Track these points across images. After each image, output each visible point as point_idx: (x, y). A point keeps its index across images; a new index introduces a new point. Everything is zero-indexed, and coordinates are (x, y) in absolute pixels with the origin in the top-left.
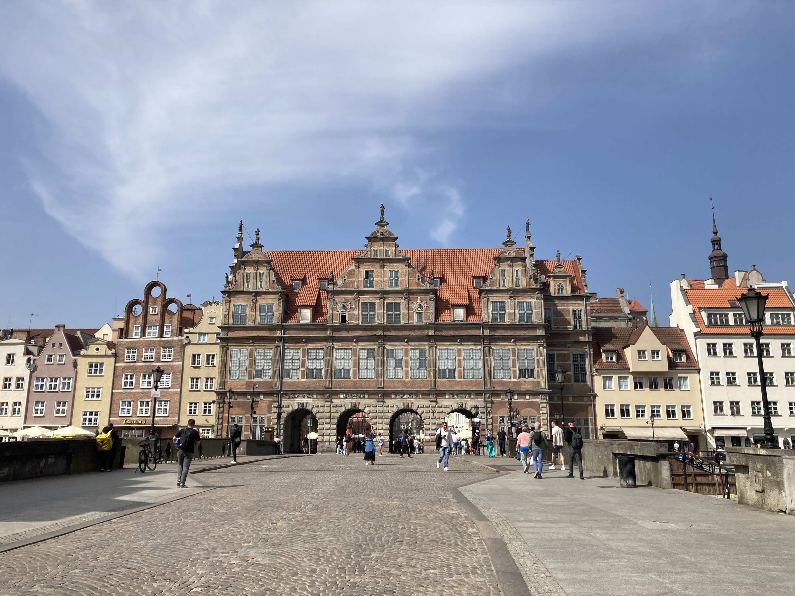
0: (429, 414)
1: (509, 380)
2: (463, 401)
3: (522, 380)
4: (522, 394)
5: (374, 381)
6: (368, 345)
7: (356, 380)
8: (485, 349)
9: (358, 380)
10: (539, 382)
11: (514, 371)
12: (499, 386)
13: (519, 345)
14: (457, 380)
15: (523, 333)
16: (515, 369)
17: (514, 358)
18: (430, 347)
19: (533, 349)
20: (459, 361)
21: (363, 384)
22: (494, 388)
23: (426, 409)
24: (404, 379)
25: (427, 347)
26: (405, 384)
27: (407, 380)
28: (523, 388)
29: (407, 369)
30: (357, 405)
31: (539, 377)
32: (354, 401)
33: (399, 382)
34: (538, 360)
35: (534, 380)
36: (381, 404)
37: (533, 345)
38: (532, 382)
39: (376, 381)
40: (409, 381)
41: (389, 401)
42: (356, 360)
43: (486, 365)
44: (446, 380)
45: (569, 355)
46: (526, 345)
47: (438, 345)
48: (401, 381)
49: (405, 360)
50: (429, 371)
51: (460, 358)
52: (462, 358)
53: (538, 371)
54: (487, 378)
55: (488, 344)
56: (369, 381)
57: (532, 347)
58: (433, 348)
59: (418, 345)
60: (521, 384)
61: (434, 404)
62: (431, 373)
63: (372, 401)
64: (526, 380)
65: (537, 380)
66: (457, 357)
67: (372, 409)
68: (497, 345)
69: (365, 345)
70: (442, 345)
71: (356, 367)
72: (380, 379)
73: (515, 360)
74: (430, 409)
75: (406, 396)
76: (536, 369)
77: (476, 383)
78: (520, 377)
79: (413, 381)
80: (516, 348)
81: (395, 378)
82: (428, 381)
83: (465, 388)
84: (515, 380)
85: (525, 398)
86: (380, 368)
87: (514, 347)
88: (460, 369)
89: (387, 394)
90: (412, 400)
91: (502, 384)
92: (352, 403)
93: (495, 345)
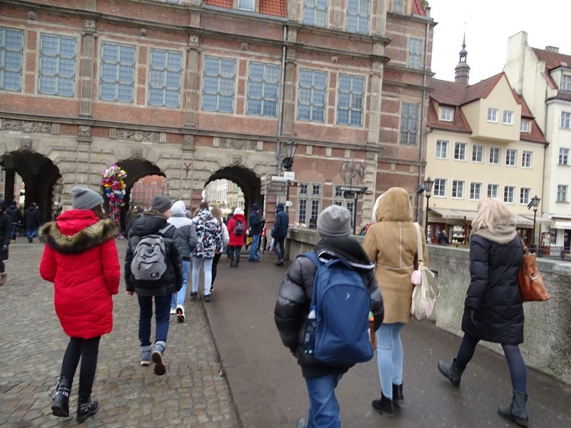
0: (178, 172)
1: (322, 125)
2: (242, 152)
3: (342, 127)
4: (339, 149)
5: (72, 102)
6: (61, 30)
7: (32, 95)
8: (288, 67)
9: (36, 95)
10: (366, 133)
11: (331, 111)
12: (304, 133)
13: (343, 69)
14: (235, 115)
15: (352, 49)
16: (332, 107)
17: (332, 89)
18: (188, 51)
19: (363, 79)
20: (242, 83)
21: (49, 106)
22: (296, 135)
23: (175, 163)
24: (135, 105)
25: (184, 50)
26: (137, 113)
27: (142, 106)
28: (343, 140)
29: (142, 86)
30: (34, 145)
31: (367, 124)
32: (27, 137)
33: (124, 110)
34: (369, 98)
35: (361, 129)
36: (84, 147)
37: (364, 72)
38: (356, 131)
39: (78, 103)
40: (144, 110)
41: (100, 143)
42: (34, 55)
43: (286, 95)
44: (215, 113)
45: (399, 105)
46: (353, 71)
47: (205, 50)
48: (129, 108)
49: (140, 70)
50: (185, 96)
51: (242, 78)
52: (246, 78)
53: (368, 116)
54: (287, 119)
55: (293, 58)
56: (63, 101)
57: (362, 75)
58: (193, 54)
59: (166, 45)
60: (340, 133)
61: (188, 155)
62: (189, 99)
63: (68, 141)
64: (348, 127)
65: (363, 128)
66: (237, 76)
67: (65, 154)
68: (308, 64)
69: (55, 29)
70: (212, 51)
71: (33, 69)
72: (86, 100)
73: (334, 92)
74: (180, 162)
75: (137, 136)
76: (365, 111)
77: (267, 125)
78: (339, 121)
79: (153, 111)
80: (338, 72)
81: (116, 101)
82: (182, 113)
83: (246, 131)
84: (331, 126)
85: (343, 156)
86: (87, 78)
87: (335, 71)
88: (241, 97)
89: (98, 128)
90: (149, 144)
91: (310, 130)
92: (22, 140)
93: (304, 64)
